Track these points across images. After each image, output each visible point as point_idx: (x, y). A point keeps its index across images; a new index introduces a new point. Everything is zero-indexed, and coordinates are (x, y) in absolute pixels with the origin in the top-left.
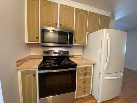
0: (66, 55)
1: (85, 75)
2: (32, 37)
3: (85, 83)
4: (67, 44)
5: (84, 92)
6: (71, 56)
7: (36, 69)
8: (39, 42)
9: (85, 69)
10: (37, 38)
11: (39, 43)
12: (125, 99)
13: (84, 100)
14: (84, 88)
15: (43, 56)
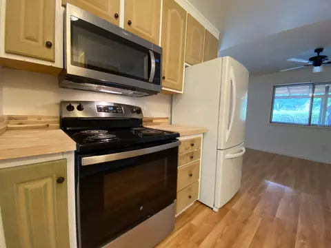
0: (135, 116)
1: (192, 157)
2: (27, 38)
3: (191, 175)
4: (147, 81)
5: (190, 197)
6: (146, 122)
7: (65, 157)
8: (53, 62)
9: (192, 145)
10: (49, 45)
11: (54, 65)
12: (249, 192)
13: (189, 216)
14: (190, 189)
15: (58, 120)
